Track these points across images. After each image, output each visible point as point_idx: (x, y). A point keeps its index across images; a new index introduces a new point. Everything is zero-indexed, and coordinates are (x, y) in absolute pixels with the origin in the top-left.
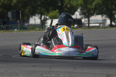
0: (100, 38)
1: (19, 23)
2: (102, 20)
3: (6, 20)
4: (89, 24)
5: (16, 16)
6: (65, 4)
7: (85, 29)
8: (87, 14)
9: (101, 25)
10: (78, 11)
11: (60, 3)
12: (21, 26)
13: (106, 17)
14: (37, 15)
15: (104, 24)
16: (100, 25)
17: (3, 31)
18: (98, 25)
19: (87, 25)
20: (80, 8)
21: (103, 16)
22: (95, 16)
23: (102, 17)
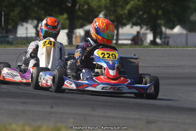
6: (78, 5)
11: (69, 3)
12: (2, 39)
13: (147, 29)
14: (30, 21)
19: (115, 42)
20: (103, 12)
21: (141, 27)
22: (132, 27)
23: (140, 30)
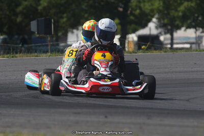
0: (192, 68)
1: (50, 42)
2: (196, 38)
3: (26, 37)
4: (172, 44)
5: (45, 28)
6: (130, 9)
7: (165, 52)
8: (169, 27)
9: (194, 46)
10: (153, 22)
11: (121, 7)
12: (53, 47)
13: (202, 32)
14: (80, 28)
15: (199, 44)
16: (191, 47)
17: (21, 54)
18: (188, 46)
19: (169, 46)
20: (157, 16)
21: (196, 30)
22: (185, 30)
23: (195, 33)
